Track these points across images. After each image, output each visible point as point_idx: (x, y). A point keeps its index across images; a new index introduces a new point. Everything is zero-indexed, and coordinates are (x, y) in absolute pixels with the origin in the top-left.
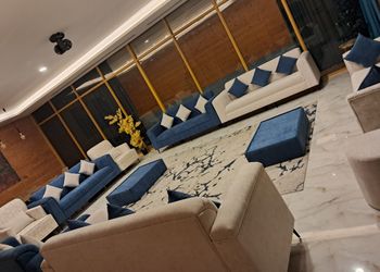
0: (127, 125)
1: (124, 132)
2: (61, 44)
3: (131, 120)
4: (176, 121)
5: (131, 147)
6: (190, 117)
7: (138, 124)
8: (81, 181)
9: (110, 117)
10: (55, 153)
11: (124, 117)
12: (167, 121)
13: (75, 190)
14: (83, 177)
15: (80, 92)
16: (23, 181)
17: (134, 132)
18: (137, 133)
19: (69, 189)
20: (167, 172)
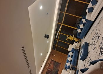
0: (71, 38)
1: (72, 40)
2: (47, 37)
3: (71, 36)
4: (82, 29)
5: (76, 42)
6: (84, 26)
7: (73, 36)
8: (72, 58)
9: (67, 39)
10: (62, 53)
11: (69, 37)
12: (79, 31)
13: (72, 61)
14: (72, 56)
15: (57, 38)
16: (61, 63)
17: (74, 38)
18: (75, 38)
19: (71, 61)
20: (89, 44)
